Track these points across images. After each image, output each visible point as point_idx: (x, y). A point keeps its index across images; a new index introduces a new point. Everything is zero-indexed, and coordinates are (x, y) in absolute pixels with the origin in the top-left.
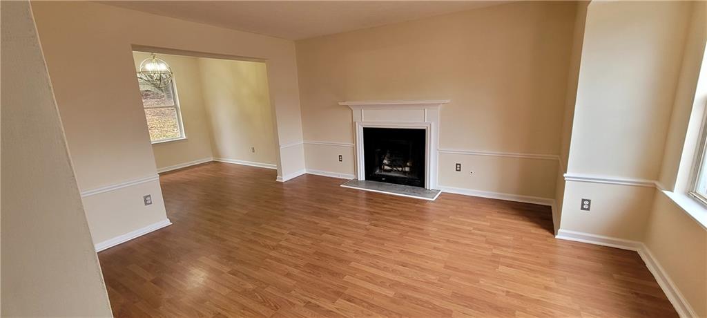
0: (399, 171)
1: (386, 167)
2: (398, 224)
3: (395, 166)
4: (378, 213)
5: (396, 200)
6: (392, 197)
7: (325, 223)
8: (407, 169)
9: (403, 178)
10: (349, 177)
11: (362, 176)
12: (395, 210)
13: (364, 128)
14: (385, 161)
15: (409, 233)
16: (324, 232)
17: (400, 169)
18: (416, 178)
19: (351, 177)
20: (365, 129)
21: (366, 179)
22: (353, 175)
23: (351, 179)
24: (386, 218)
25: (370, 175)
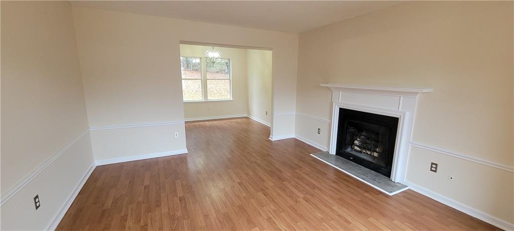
0: (367, 154)
1: (356, 148)
2: (329, 208)
3: (364, 148)
4: (320, 189)
5: (348, 181)
6: (346, 178)
7: (270, 183)
8: (376, 154)
9: (369, 162)
10: (323, 148)
11: (333, 151)
12: (339, 191)
13: (340, 108)
14: (356, 142)
15: (332, 222)
16: (262, 190)
17: (369, 153)
18: (384, 166)
19: (325, 149)
20: (341, 110)
21: (336, 154)
22: (327, 148)
23: (325, 151)
24: (324, 196)
25: (340, 151)
